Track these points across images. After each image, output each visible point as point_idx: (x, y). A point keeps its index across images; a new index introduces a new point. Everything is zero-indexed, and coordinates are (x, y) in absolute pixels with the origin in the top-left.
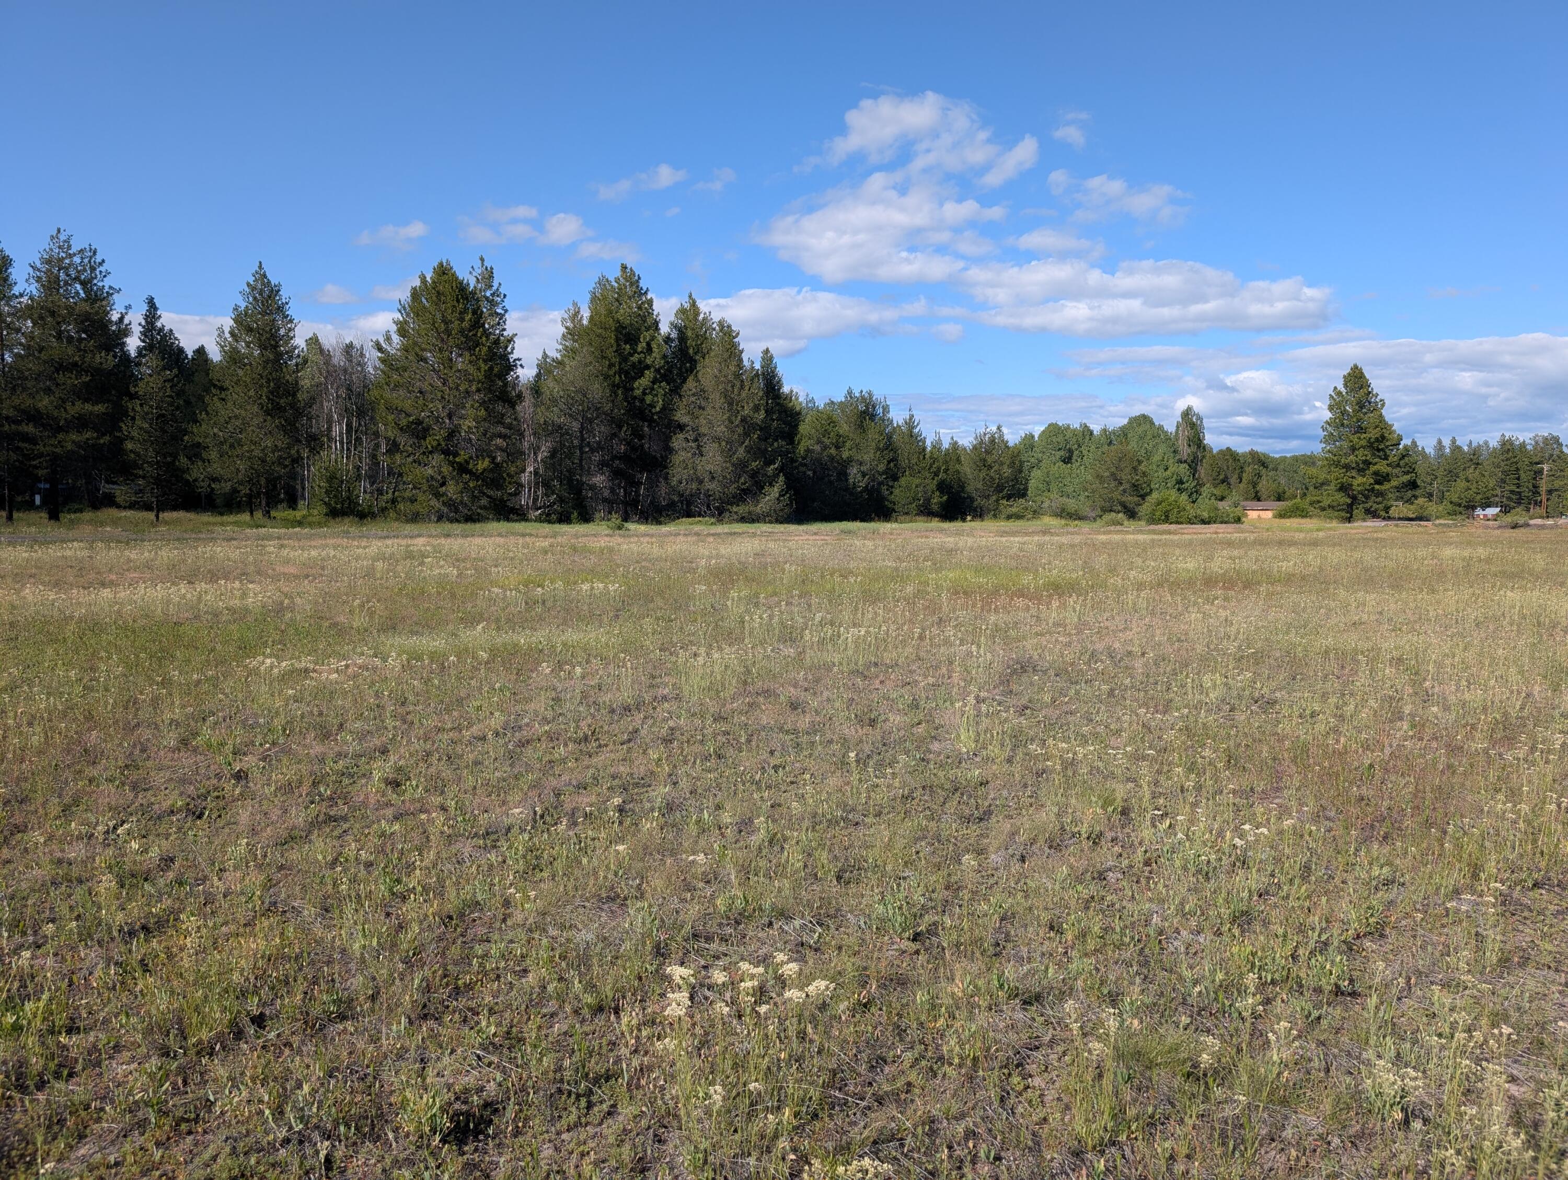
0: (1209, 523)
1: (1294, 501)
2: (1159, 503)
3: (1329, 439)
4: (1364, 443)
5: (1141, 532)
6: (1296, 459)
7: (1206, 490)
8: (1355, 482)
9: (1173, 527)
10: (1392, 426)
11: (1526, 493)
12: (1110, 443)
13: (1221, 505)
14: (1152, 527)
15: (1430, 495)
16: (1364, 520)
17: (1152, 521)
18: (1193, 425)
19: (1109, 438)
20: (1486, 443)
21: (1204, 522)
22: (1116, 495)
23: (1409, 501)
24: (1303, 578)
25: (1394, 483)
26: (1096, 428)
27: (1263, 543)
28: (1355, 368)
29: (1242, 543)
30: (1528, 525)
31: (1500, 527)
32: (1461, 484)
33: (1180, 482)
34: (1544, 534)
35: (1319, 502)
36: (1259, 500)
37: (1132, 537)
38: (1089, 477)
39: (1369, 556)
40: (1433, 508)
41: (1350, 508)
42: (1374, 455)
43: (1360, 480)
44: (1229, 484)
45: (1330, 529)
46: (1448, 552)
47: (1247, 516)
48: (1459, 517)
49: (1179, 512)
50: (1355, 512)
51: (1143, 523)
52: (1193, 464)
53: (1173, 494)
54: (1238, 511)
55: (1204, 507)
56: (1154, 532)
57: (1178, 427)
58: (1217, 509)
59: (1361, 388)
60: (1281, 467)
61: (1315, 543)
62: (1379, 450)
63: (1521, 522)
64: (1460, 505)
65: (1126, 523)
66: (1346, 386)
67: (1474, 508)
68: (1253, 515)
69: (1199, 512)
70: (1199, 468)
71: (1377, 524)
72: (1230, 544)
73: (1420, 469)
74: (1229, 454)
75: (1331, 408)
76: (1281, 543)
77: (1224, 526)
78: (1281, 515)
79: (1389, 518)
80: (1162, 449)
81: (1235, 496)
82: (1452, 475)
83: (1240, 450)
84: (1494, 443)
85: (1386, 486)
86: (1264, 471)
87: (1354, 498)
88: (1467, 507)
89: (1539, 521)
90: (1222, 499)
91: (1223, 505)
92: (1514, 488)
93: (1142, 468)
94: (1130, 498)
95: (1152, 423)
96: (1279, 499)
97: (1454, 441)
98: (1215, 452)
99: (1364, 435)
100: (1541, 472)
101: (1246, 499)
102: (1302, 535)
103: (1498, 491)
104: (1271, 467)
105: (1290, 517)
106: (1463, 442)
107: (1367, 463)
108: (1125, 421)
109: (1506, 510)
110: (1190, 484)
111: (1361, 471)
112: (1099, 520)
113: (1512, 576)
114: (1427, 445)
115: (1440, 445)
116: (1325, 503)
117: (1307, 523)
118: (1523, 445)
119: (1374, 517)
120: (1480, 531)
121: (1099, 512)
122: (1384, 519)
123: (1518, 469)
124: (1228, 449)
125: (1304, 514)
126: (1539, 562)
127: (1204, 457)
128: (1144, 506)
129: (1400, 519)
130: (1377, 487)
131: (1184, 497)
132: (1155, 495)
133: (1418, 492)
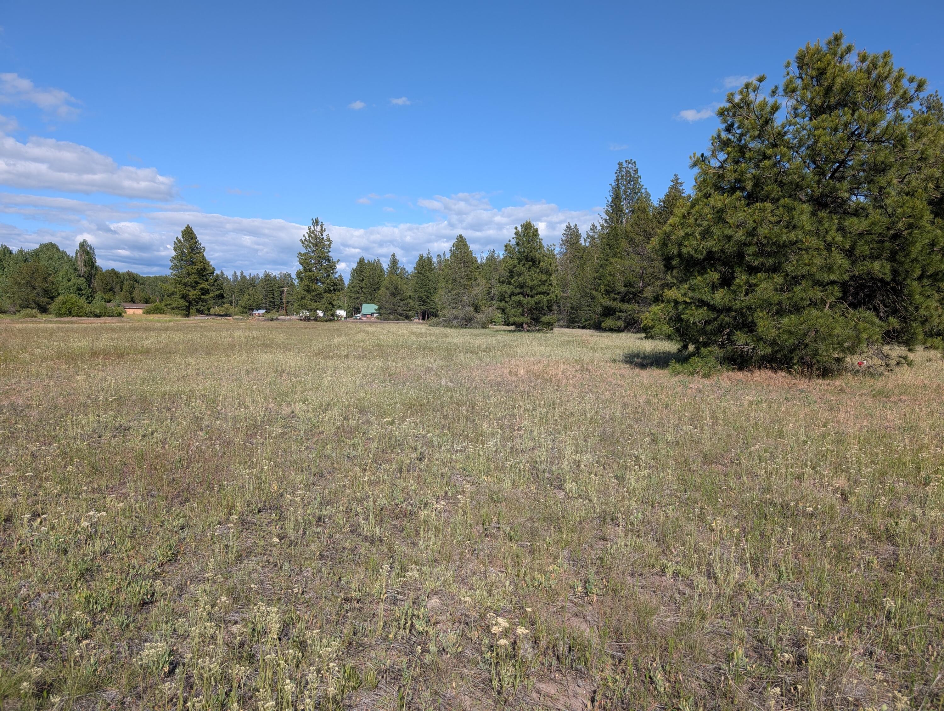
0: (100, 316)
1: (155, 304)
2: (64, 303)
3: (174, 267)
4: (194, 271)
5: (50, 322)
6: (156, 278)
7: (98, 295)
8: (191, 294)
9: (75, 319)
10: (209, 262)
11: (277, 301)
12: (26, 261)
13: (108, 305)
14: (59, 319)
15: (231, 302)
16: (196, 315)
17: (59, 314)
18: (88, 253)
19: (24, 257)
20: (258, 275)
21: (96, 316)
22: (32, 296)
23: (220, 305)
24: (157, 350)
25: (212, 295)
26: (15, 249)
27: (134, 329)
28: (188, 227)
29: (121, 329)
30: (277, 319)
31: (265, 320)
32: (246, 297)
33: (80, 289)
34: (286, 324)
35: (170, 305)
36: (134, 302)
37: (42, 325)
38: (10, 284)
39: (195, 336)
40: (232, 309)
41: (188, 309)
42: (200, 278)
43: (193, 292)
44: (114, 292)
45: (177, 321)
46: (237, 334)
47: (126, 312)
48: (246, 315)
49: (79, 309)
50: (191, 311)
51: (52, 316)
52: (89, 278)
53: (74, 298)
54: (120, 309)
55: (96, 306)
56: (61, 322)
57: (77, 253)
58: (105, 308)
59: (192, 239)
60: (147, 283)
61: (166, 329)
62: (203, 276)
63: (275, 318)
64: (246, 308)
65: (39, 316)
66: (183, 237)
67: (253, 310)
68: (130, 312)
69: (93, 309)
70: (93, 281)
71: (203, 318)
72: (113, 330)
73: (226, 288)
74: (114, 273)
75: (175, 249)
76: (146, 329)
77: (110, 318)
78: (148, 312)
79: (210, 315)
80: (65, 267)
81: (118, 299)
82: (242, 292)
83: (121, 271)
84: (261, 276)
85: (207, 297)
86: (136, 284)
87: (190, 303)
88: (249, 309)
89: (282, 317)
90: (110, 301)
91: (111, 306)
92: (271, 299)
93: (51, 279)
94: (42, 299)
95: (57, 249)
96: (147, 302)
97: (242, 273)
98: (104, 271)
99: (194, 267)
100: (283, 291)
101: (126, 302)
102: (159, 325)
103: (264, 301)
104: (141, 282)
105: (154, 313)
106: (246, 274)
107: (197, 283)
108: (37, 246)
109: (268, 311)
110: (87, 291)
111: (194, 287)
112: (18, 314)
113: (267, 346)
114: (229, 274)
115: (235, 275)
116: (174, 305)
117: (163, 317)
118: (275, 277)
119: (202, 314)
120: (256, 322)
121: (18, 308)
122: (207, 315)
123: (273, 290)
124: (113, 269)
125: (162, 312)
126: (281, 338)
127: (96, 274)
128: (53, 305)
129: (216, 315)
130: (203, 297)
131: (83, 299)
132: (61, 298)
133: (225, 301)
